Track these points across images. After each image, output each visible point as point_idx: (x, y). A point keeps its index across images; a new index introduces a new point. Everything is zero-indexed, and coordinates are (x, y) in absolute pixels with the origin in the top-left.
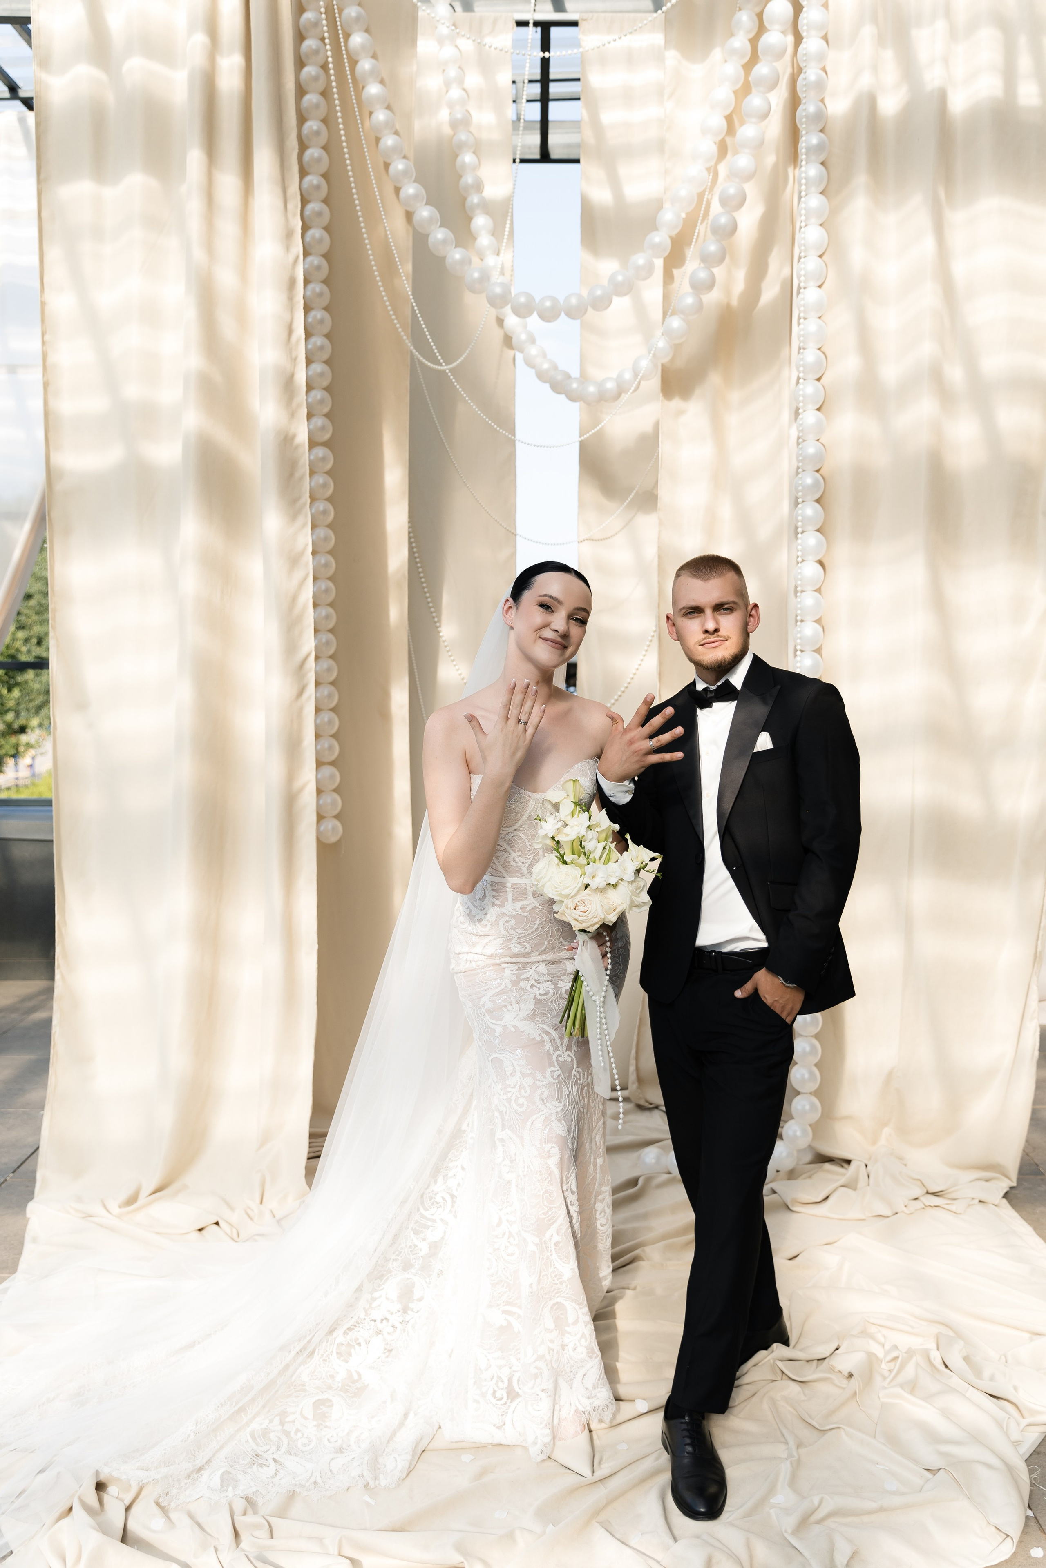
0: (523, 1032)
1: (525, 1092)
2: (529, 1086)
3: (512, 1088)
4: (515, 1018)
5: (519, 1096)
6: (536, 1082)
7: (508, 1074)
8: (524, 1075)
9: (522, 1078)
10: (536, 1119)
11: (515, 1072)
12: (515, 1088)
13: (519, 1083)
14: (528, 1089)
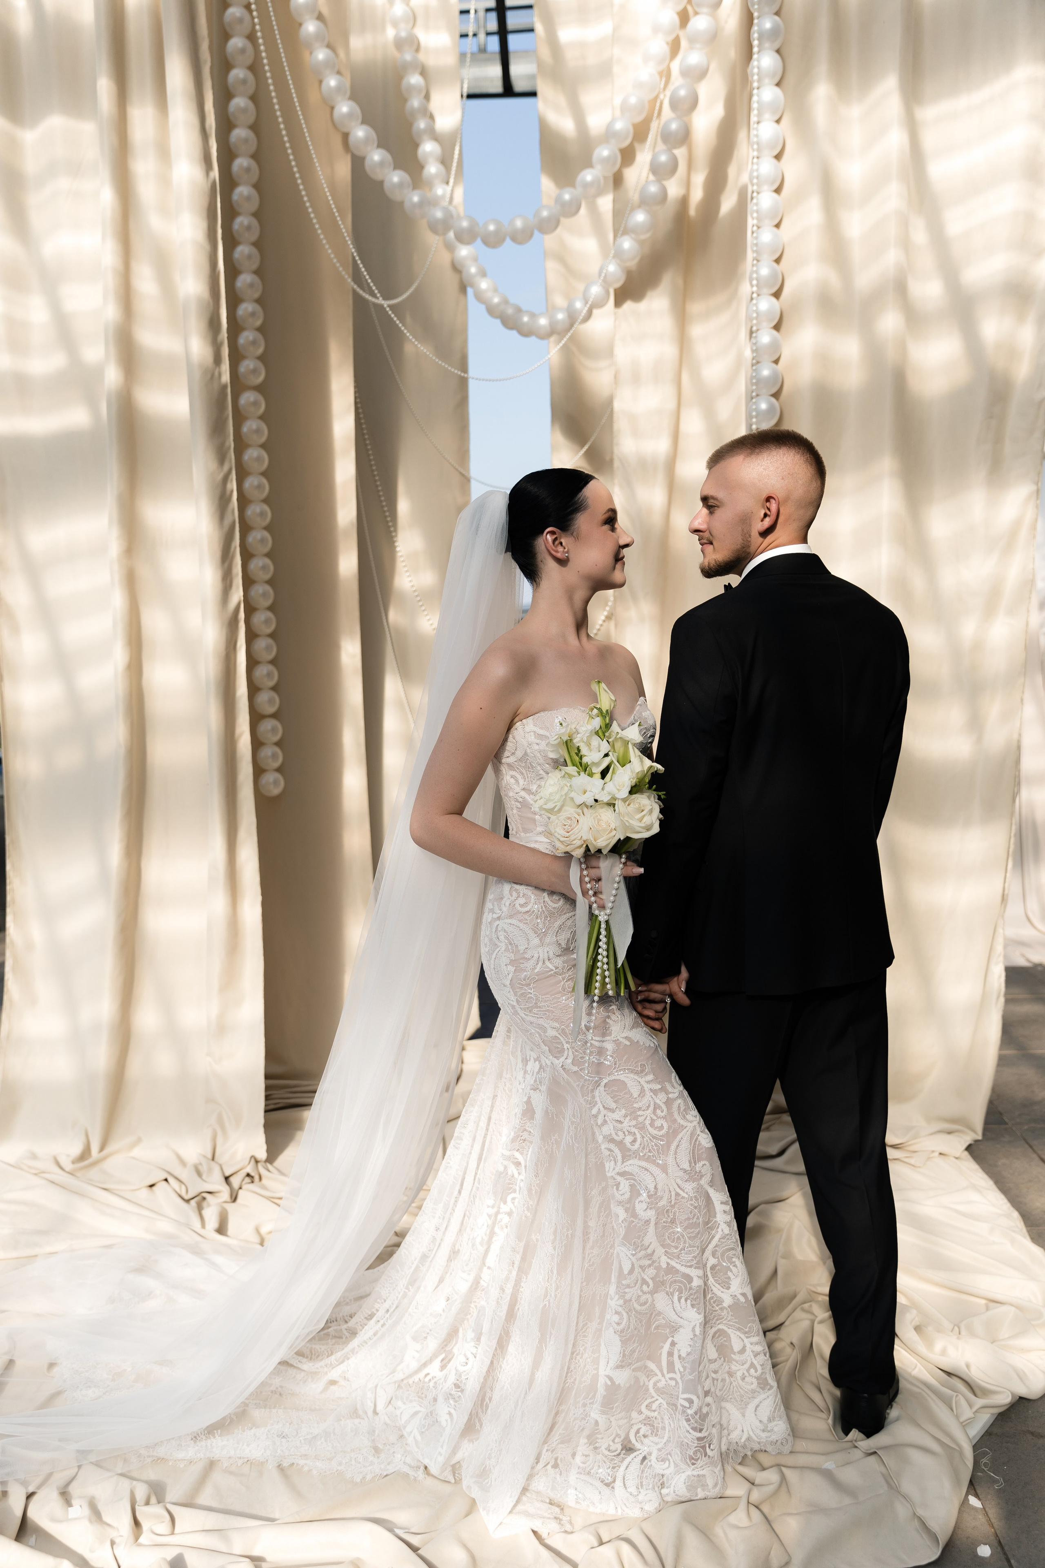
0: (638, 1041)
1: (662, 1112)
4: (624, 1028)
5: (655, 1118)
6: (670, 1096)
7: (635, 1095)
8: (655, 1092)
9: (653, 1096)
10: (682, 1138)
11: (644, 1090)
13: (652, 1103)
14: (664, 1107)
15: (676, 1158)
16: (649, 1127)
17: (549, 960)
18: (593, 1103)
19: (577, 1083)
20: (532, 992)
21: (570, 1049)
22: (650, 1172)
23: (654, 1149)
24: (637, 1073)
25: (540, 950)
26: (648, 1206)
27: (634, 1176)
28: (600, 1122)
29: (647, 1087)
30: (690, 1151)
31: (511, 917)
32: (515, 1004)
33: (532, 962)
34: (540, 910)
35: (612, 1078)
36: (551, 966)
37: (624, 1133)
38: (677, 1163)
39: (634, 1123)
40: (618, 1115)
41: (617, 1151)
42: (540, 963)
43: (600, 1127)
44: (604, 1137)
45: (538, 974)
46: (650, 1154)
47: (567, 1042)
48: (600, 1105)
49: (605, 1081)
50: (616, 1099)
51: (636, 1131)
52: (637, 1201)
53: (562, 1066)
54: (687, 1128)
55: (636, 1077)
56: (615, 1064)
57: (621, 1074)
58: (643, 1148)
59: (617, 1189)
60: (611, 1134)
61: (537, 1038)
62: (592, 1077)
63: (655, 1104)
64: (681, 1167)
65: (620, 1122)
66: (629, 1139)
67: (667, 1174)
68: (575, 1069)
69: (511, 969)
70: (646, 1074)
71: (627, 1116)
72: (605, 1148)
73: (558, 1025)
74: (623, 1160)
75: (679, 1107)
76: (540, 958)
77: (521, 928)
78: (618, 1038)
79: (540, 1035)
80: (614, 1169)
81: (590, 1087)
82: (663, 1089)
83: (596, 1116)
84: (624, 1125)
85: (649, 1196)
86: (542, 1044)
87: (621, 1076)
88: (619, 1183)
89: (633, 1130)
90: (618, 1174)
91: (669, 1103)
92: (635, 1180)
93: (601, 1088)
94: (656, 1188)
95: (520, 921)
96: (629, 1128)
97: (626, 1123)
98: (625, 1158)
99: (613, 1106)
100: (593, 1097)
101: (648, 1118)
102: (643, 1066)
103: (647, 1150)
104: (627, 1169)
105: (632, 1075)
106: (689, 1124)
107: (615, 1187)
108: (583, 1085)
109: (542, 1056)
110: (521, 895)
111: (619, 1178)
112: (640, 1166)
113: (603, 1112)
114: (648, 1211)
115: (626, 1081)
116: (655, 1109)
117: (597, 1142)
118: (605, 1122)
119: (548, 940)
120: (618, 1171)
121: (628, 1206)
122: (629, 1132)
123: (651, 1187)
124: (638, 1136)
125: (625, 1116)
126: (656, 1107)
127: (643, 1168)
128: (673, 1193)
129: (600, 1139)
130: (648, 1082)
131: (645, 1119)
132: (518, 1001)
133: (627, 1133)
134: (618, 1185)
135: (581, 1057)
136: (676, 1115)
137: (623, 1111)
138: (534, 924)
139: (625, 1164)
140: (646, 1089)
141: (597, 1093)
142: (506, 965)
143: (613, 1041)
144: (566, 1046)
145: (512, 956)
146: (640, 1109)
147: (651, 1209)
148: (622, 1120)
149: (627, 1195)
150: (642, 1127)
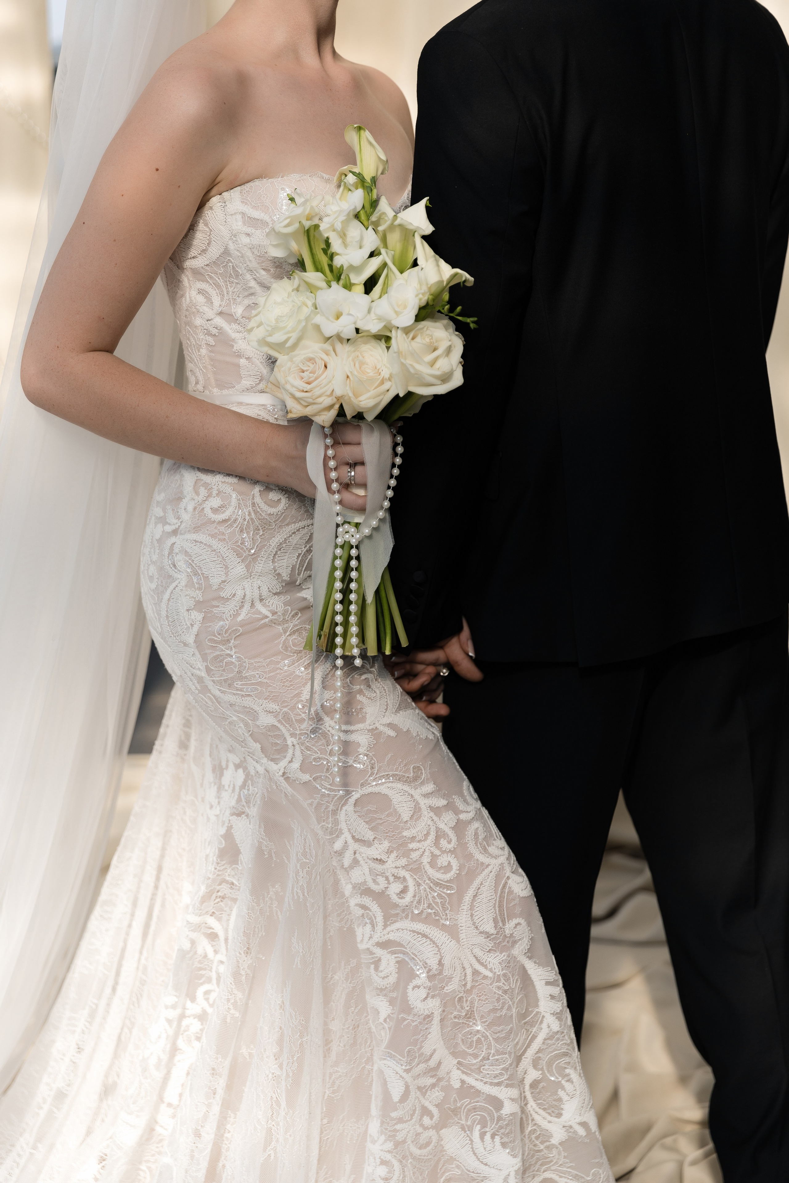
0: (408, 730)
2: (453, 828)
3: (419, 841)
4: (386, 709)
5: (437, 852)
6: (462, 816)
7: (405, 817)
8: (437, 811)
9: (435, 818)
10: (481, 884)
11: (420, 809)
12: (425, 840)
13: (433, 829)
14: (452, 835)
15: (472, 915)
16: (427, 867)
17: (261, 600)
18: (335, 833)
19: (310, 801)
20: (232, 653)
21: (297, 746)
22: (431, 940)
23: (436, 904)
24: (407, 781)
25: (247, 584)
26: (428, 994)
27: (403, 946)
28: (347, 862)
29: (424, 803)
30: (495, 904)
31: (196, 529)
32: (203, 674)
33: (232, 605)
34: (247, 518)
35: (367, 790)
36: (265, 611)
37: (387, 878)
38: (474, 924)
39: (403, 861)
40: (375, 851)
41: (375, 907)
42: (247, 606)
43: (347, 870)
44: (354, 888)
45: (243, 624)
46: (430, 911)
47: (293, 735)
48: (346, 835)
49: (355, 796)
50: (373, 824)
51: (407, 875)
52: (410, 987)
53: (284, 773)
54: (490, 868)
55: (406, 788)
56: (372, 768)
57: (383, 784)
58: (419, 902)
59: (376, 969)
60: (365, 882)
61: (241, 730)
62: (334, 790)
63: (438, 830)
64: (481, 929)
65: (381, 861)
66: (395, 888)
67: (458, 941)
68: (306, 777)
69: (197, 616)
70: (422, 783)
71: (392, 852)
72: (357, 905)
73: (277, 707)
74: (385, 922)
75: (476, 834)
76: (247, 598)
77: (215, 547)
78: (377, 725)
79: (246, 725)
80: (371, 937)
81: (331, 807)
82: (450, 807)
83: (340, 854)
84: (387, 866)
85: (430, 978)
86: (250, 739)
87: (382, 787)
88: (380, 960)
89: (402, 873)
90: (380, 945)
91: (459, 827)
92: (404, 953)
93: (349, 807)
94: (440, 963)
95: (213, 536)
96: (395, 871)
97: (390, 862)
98: (388, 919)
99: (369, 835)
100: (336, 822)
101: (426, 854)
102: (417, 769)
103: (426, 905)
104: (392, 936)
105: (399, 786)
106: (493, 861)
107: (373, 966)
108: (319, 805)
109: (249, 759)
110: (215, 492)
111: (379, 952)
112: (414, 931)
113: (353, 845)
114: (429, 1000)
115: (390, 795)
116: (437, 838)
117: (343, 895)
118: (355, 862)
119: (259, 567)
120: (377, 940)
121: (394, 995)
122: (396, 878)
123: (433, 963)
124: (411, 883)
125: (389, 852)
126: (440, 835)
127: (418, 933)
128: (469, 972)
129: (348, 890)
130: (426, 796)
131: (422, 855)
132: (208, 670)
133: (391, 879)
134: (377, 963)
135: (315, 759)
136: (472, 848)
137: (386, 844)
138: (237, 542)
139: (389, 929)
140: (423, 806)
141: (342, 816)
142: (188, 610)
143: (369, 731)
144: (290, 741)
145: (199, 595)
146: (413, 839)
147: (433, 997)
148: (384, 857)
149: (393, 979)
150: (416, 869)
